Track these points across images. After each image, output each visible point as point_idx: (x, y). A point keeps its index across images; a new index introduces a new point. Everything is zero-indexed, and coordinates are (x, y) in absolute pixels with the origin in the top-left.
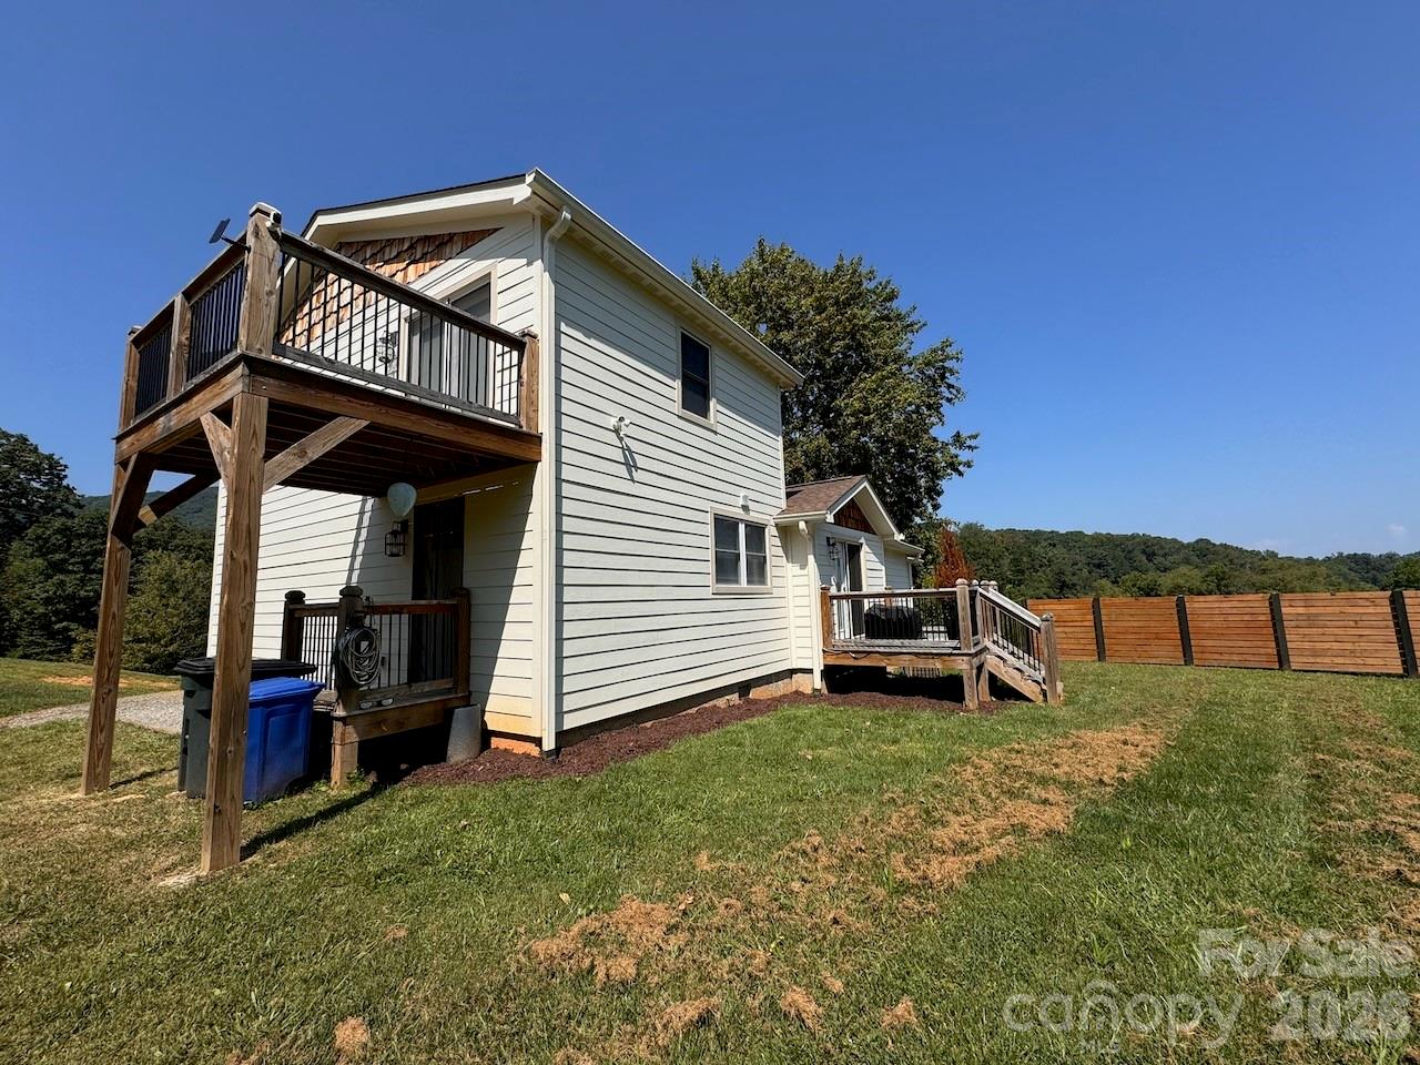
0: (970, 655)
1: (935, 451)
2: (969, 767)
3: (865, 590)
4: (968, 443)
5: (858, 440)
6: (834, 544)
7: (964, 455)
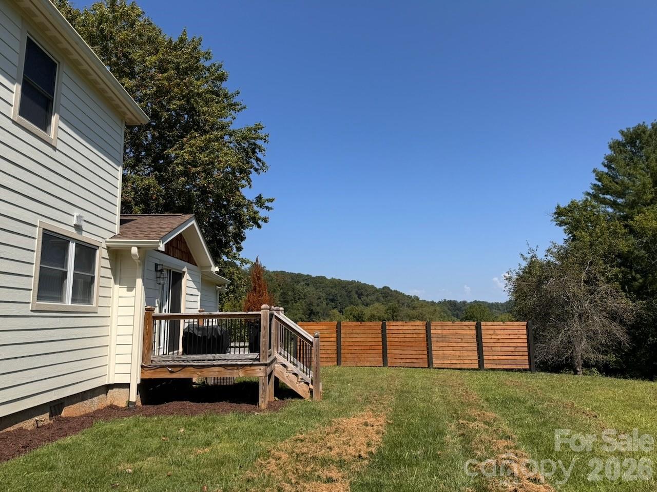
0: (266, 365)
1: (243, 206)
2: (271, 459)
3: (183, 311)
4: (267, 204)
5: (183, 186)
6: (162, 271)
7: (263, 213)
